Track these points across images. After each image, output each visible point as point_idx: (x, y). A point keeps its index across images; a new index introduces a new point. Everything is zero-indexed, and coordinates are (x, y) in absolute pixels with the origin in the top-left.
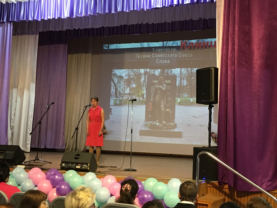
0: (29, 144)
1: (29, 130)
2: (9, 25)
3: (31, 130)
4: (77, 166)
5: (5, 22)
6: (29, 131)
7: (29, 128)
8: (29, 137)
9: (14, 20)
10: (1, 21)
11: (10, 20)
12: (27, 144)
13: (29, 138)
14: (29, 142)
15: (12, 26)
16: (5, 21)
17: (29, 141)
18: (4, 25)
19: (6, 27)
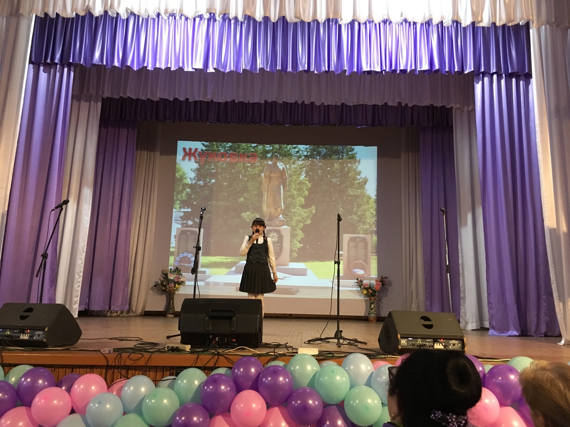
0: (76, 303)
1: (79, 275)
2: (66, 70)
3: (81, 276)
4: (436, 344)
5: (57, 64)
6: (78, 277)
7: (79, 272)
8: (78, 289)
9: (78, 62)
10: (49, 61)
11: (71, 61)
12: (73, 302)
13: (78, 291)
14: (77, 299)
15: (72, 74)
16: (56, 61)
17: (77, 297)
18: (52, 70)
19: (58, 74)
